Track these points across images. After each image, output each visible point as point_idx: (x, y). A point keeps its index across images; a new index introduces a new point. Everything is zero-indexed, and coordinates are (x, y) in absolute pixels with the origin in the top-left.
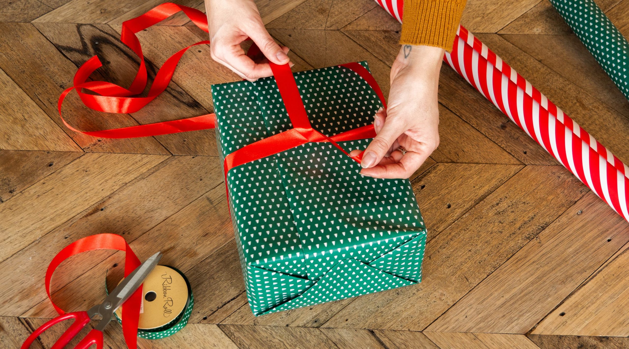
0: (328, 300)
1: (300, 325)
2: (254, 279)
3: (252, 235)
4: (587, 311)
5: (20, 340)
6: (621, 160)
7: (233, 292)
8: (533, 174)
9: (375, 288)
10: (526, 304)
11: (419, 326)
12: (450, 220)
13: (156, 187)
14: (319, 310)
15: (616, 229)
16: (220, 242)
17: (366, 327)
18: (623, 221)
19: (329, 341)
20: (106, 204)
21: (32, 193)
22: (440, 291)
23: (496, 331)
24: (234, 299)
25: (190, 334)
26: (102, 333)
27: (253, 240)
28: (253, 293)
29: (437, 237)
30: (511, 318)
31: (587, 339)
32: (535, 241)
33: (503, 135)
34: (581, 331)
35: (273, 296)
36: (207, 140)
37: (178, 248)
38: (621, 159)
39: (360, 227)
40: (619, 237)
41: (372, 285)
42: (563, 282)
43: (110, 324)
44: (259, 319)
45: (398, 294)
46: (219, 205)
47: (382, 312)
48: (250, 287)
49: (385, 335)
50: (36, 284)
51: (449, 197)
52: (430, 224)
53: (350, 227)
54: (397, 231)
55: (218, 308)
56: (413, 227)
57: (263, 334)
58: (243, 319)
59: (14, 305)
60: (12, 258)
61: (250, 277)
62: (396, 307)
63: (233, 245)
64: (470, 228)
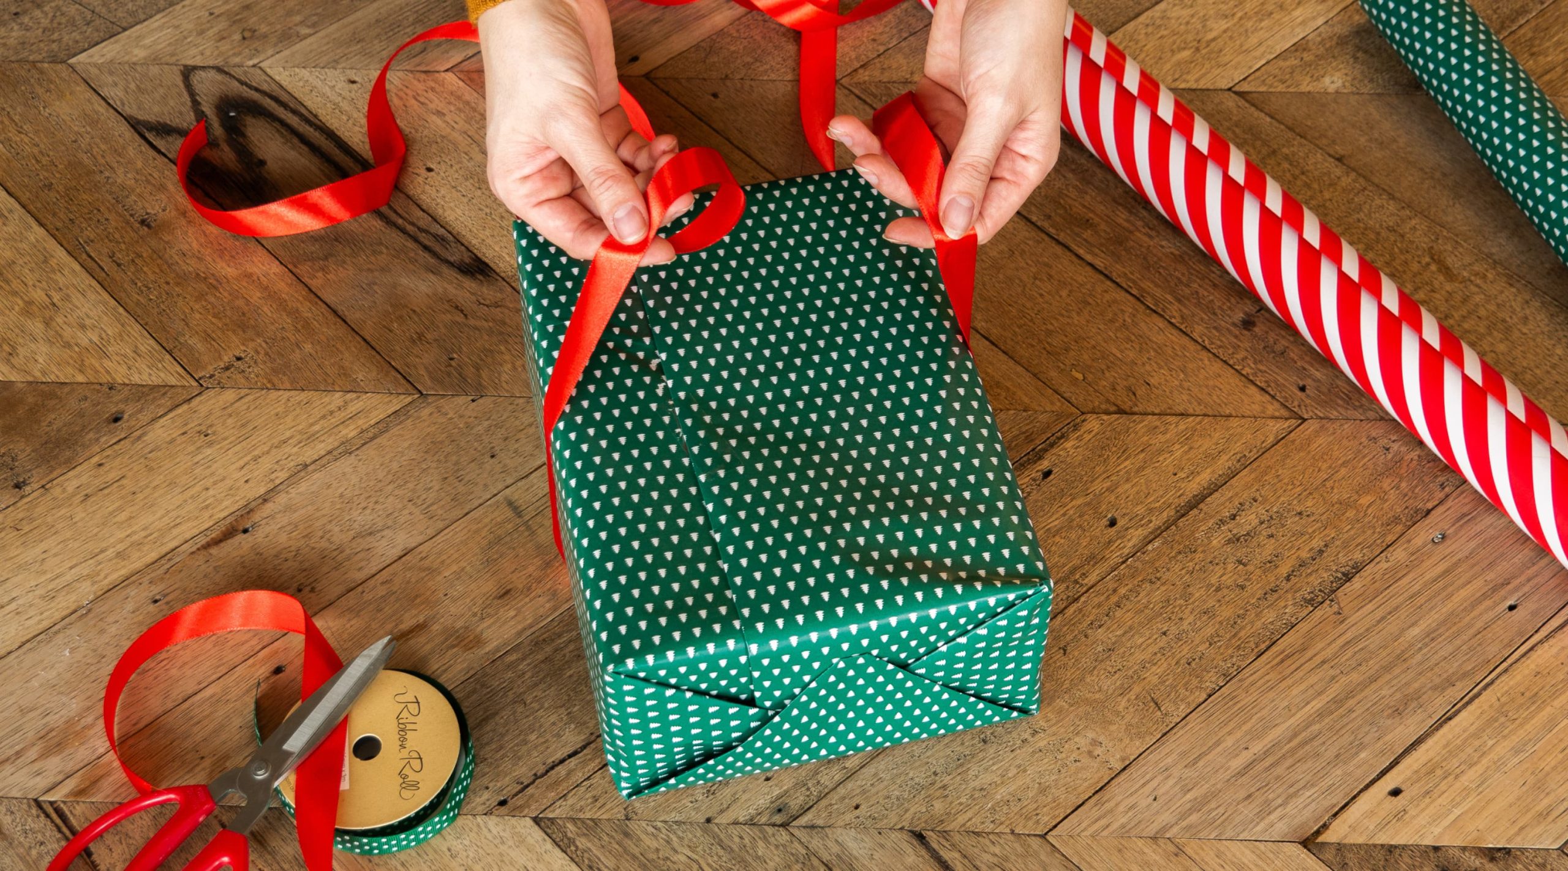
0: (805, 757)
1: (741, 819)
2: (622, 706)
3: (616, 597)
4: (1458, 785)
5: (40, 856)
6: (1541, 406)
7: (572, 739)
8: (1322, 441)
9: (925, 728)
10: (1305, 767)
11: (1038, 822)
12: (1115, 558)
13: (381, 475)
14: (788, 783)
15: (1529, 580)
16: (542, 611)
17: (906, 824)
18: (1545, 561)
19: (813, 858)
20: (256, 517)
21: (70, 489)
22: (1091, 735)
23: (1229, 834)
24: (575, 753)
25: (467, 842)
26: (245, 839)
27: (619, 610)
28: (618, 742)
29: (1083, 599)
30: (1267, 802)
31: (1457, 853)
32: (1325, 610)
33: (1247, 345)
34: (1441, 835)
35: (668, 750)
36: (507, 357)
37: (436, 627)
38: (1543, 404)
39: (886, 575)
40: (1535, 598)
41: (916, 722)
42: (1398, 712)
43: (266, 818)
44: (637, 805)
45: (985, 741)
46: (539, 519)
47: (944, 787)
48: (611, 727)
49: (953, 845)
50: (81, 717)
51: (1113, 498)
52: (1064, 565)
53: (862, 577)
54: (979, 586)
55: (537, 777)
56: (1018, 575)
57: (648, 841)
58: (598, 804)
59: (24, 770)
60: (21, 651)
61: (610, 700)
62: (981, 775)
63: (571, 620)
64: (1165, 577)
